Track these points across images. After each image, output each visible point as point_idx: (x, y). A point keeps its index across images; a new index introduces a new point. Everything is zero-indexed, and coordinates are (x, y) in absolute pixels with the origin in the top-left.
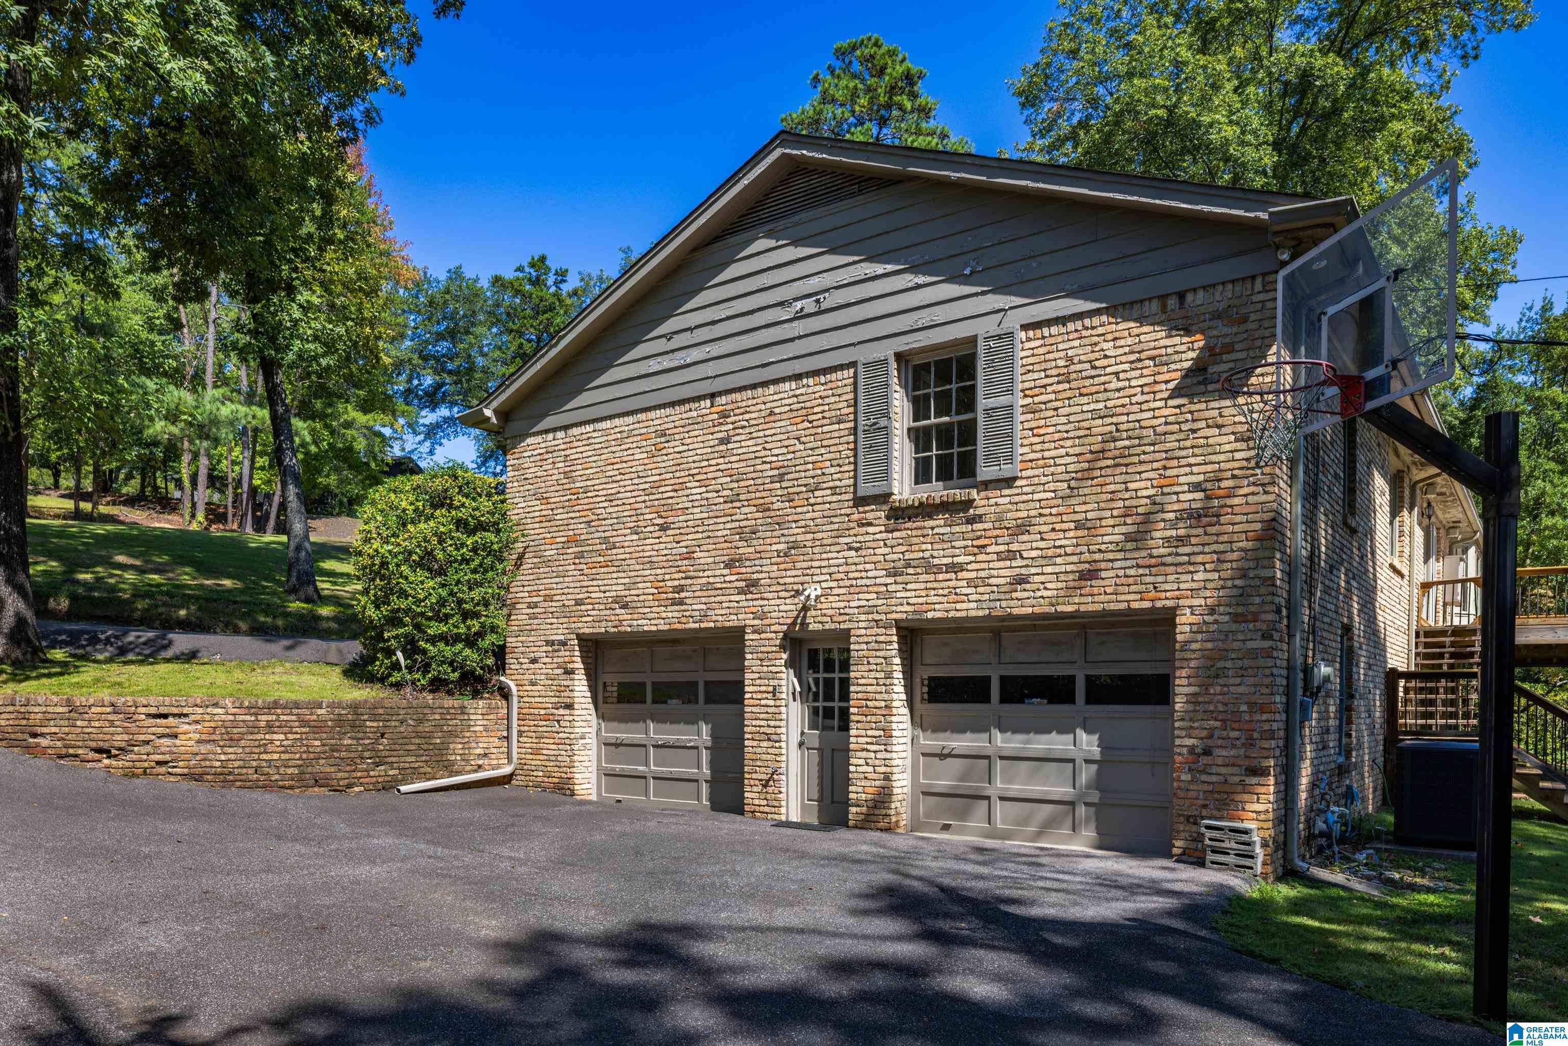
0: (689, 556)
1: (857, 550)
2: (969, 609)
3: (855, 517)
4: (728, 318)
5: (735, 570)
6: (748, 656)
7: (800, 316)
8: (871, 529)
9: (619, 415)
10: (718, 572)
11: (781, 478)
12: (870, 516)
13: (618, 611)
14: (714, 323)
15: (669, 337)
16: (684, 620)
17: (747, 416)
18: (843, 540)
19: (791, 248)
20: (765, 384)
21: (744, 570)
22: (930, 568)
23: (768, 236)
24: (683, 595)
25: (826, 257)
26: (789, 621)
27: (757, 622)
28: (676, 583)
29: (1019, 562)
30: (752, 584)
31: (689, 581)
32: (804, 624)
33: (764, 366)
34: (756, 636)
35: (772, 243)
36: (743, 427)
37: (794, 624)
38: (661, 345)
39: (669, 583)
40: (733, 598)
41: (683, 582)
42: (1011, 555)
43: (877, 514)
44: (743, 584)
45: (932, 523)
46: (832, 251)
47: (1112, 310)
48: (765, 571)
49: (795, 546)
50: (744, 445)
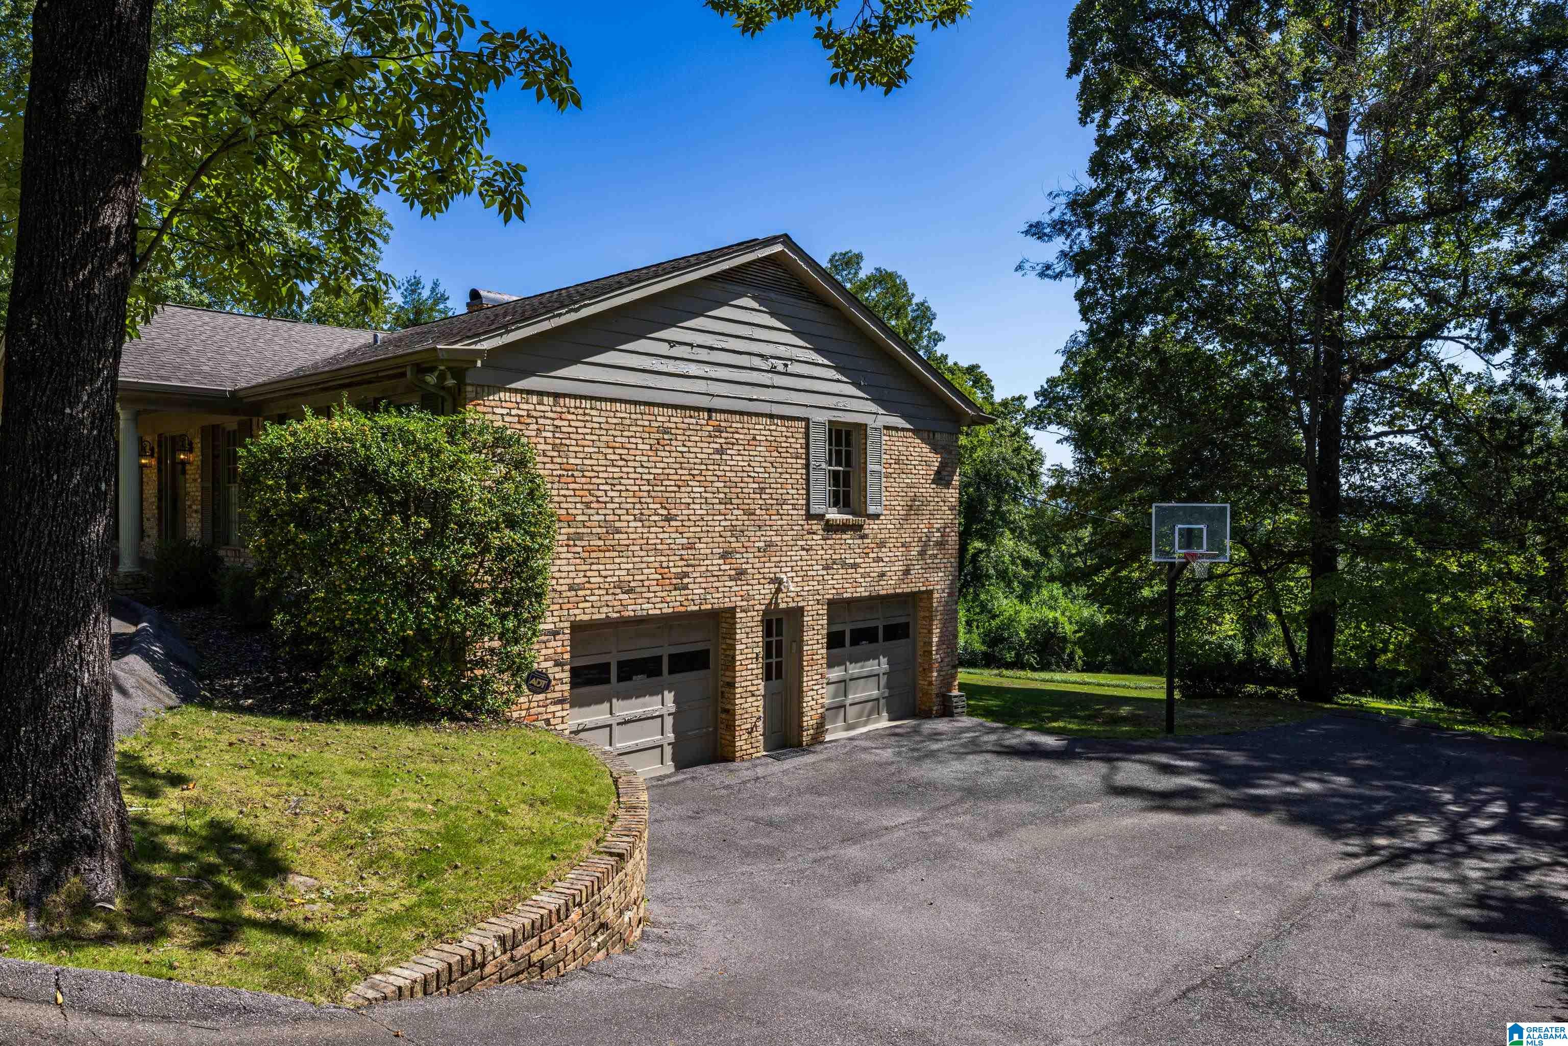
0: (691, 546)
1: (807, 550)
2: (862, 592)
3: (806, 527)
4: (723, 350)
5: (728, 561)
6: (738, 631)
7: (773, 371)
8: (815, 537)
9: (621, 401)
10: (715, 562)
11: (762, 490)
12: (815, 527)
13: (621, 596)
14: (711, 348)
15: (672, 343)
16: (686, 603)
17: (736, 436)
18: (799, 543)
19: (767, 316)
20: (749, 414)
21: (734, 561)
22: (844, 565)
23: (754, 298)
24: (686, 581)
25: (789, 334)
26: (767, 602)
27: (745, 603)
28: (679, 570)
29: (881, 564)
30: (741, 573)
31: (691, 569)
32: (777, 604)
33: (751, 400)
34: (744, 615)
35: (756, 305)
36: (733, 444)
37: (770, 603)
38: (664, 349)
39: (673, 570)
40: (727, 584)
41: (685, 569)
42: (879, 559)
43: (817, 526)
44: (733, 572)
45: (844, 536)
46: (795, 333)
47: (916, 432)
48: (749, 561)
49: (769, 544)
50: (736, 459)
